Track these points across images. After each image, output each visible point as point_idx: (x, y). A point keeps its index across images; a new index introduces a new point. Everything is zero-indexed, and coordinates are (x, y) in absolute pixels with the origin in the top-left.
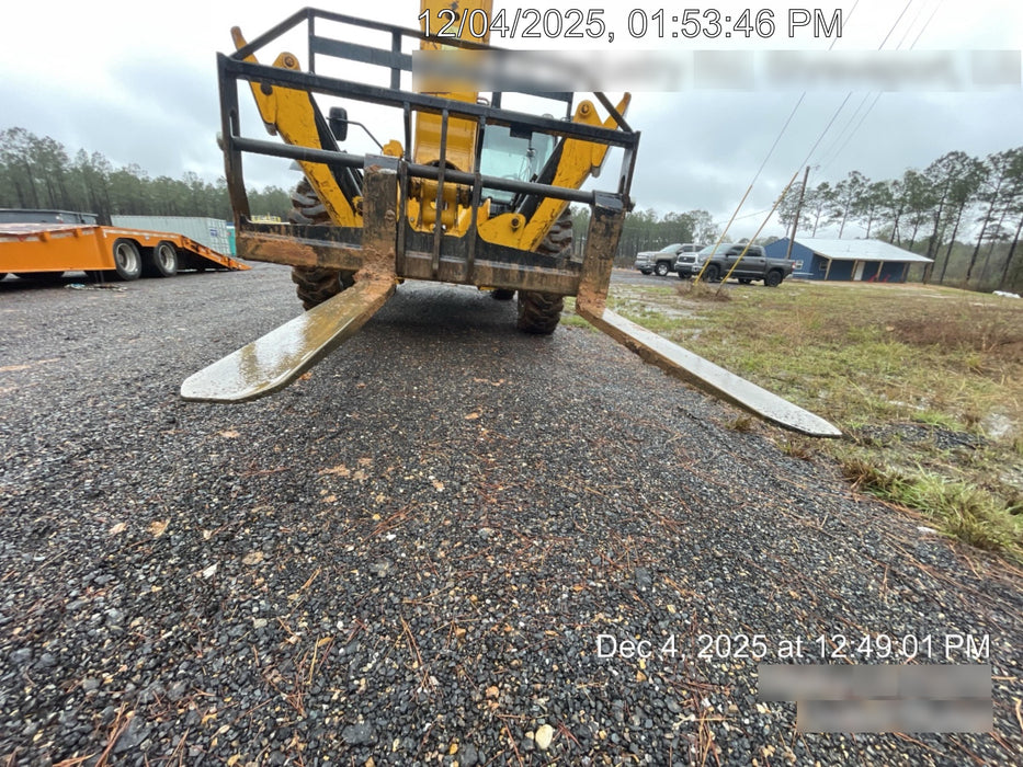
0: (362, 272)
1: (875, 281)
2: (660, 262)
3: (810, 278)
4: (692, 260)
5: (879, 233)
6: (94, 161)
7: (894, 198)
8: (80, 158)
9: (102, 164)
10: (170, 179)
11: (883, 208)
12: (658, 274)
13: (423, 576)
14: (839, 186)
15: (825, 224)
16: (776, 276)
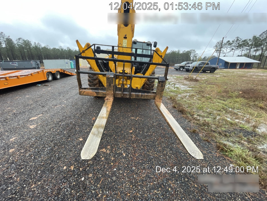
0: (106, 98)
1: (243, 68)
2: (181, 67)
3: (224, 68)
4: (189, 66)
5: (245, 54)
6: (38, 45)
7: (249, 44)
8: (35, 44)
9: (40, 45)
10: (56, 48)
11: (246, 47)
12: (180, 70)
13: (122, 180)
14: (233, 41)
15: (229, 52)
16: (213, 70)
